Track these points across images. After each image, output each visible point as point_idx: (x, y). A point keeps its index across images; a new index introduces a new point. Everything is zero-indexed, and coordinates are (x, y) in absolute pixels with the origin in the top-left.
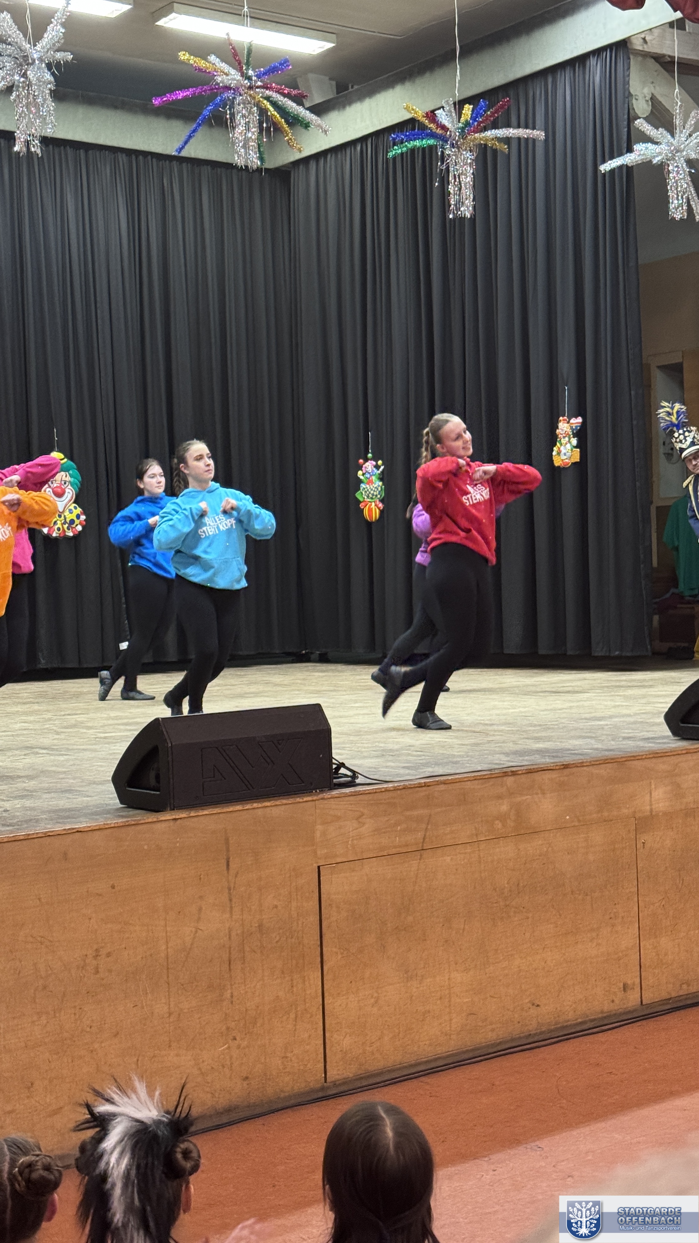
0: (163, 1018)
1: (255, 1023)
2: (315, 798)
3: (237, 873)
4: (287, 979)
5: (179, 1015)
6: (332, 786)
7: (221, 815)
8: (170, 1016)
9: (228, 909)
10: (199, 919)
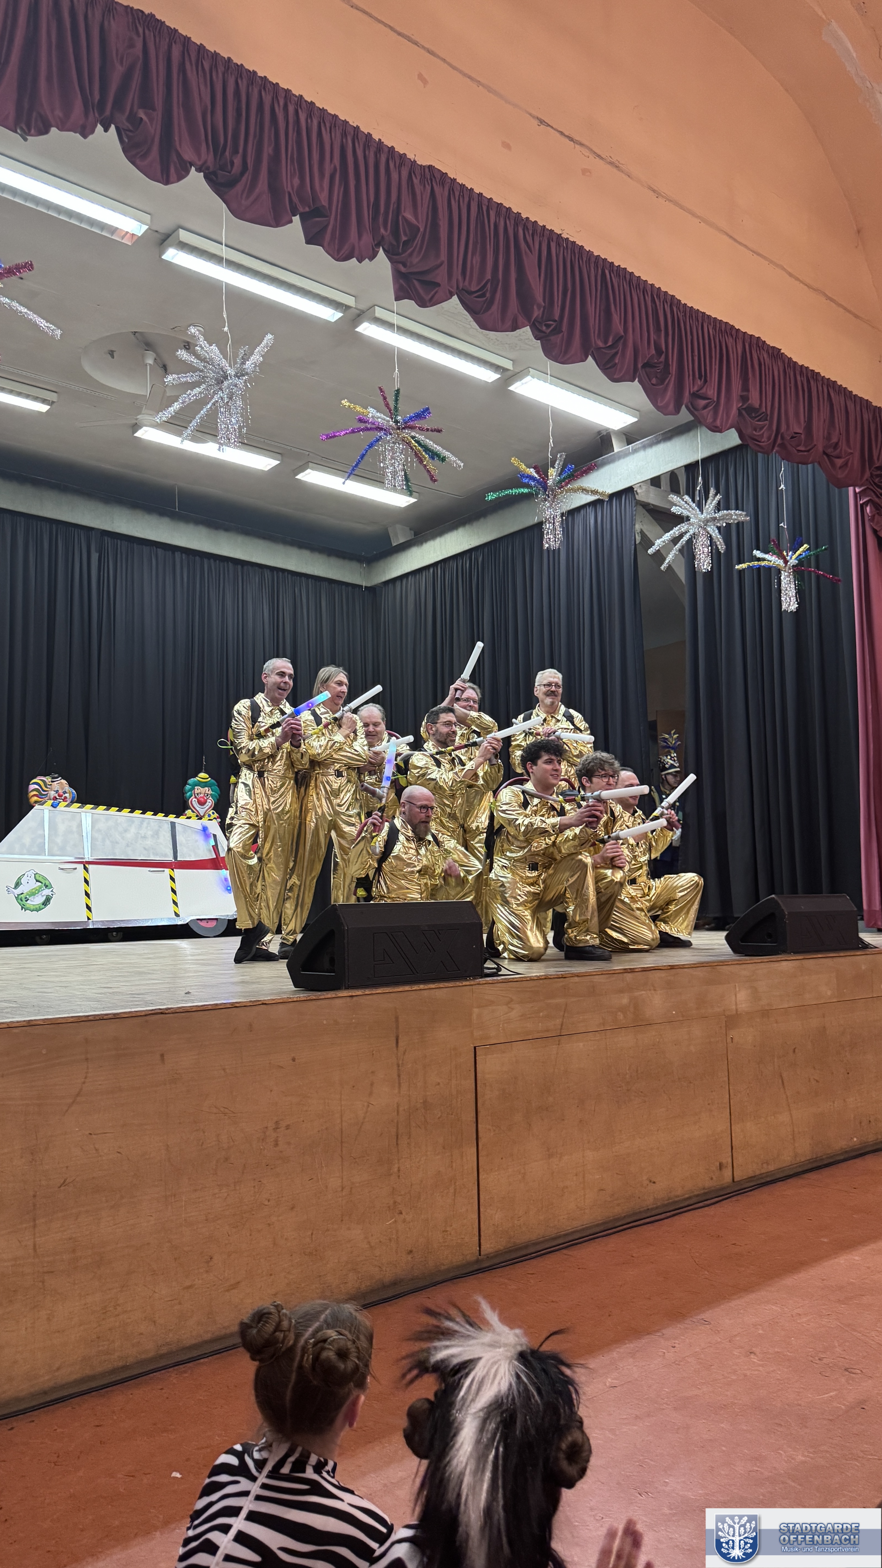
0: (336, 1191)
1: (419, 1198)
2: (472, 982)
3: (405, 1051)
4: (447, 1154)
6: (482, 975)
7: (392, 994)
8: (343, 1189)
9: (397, 1085)
10: (371, 1094)
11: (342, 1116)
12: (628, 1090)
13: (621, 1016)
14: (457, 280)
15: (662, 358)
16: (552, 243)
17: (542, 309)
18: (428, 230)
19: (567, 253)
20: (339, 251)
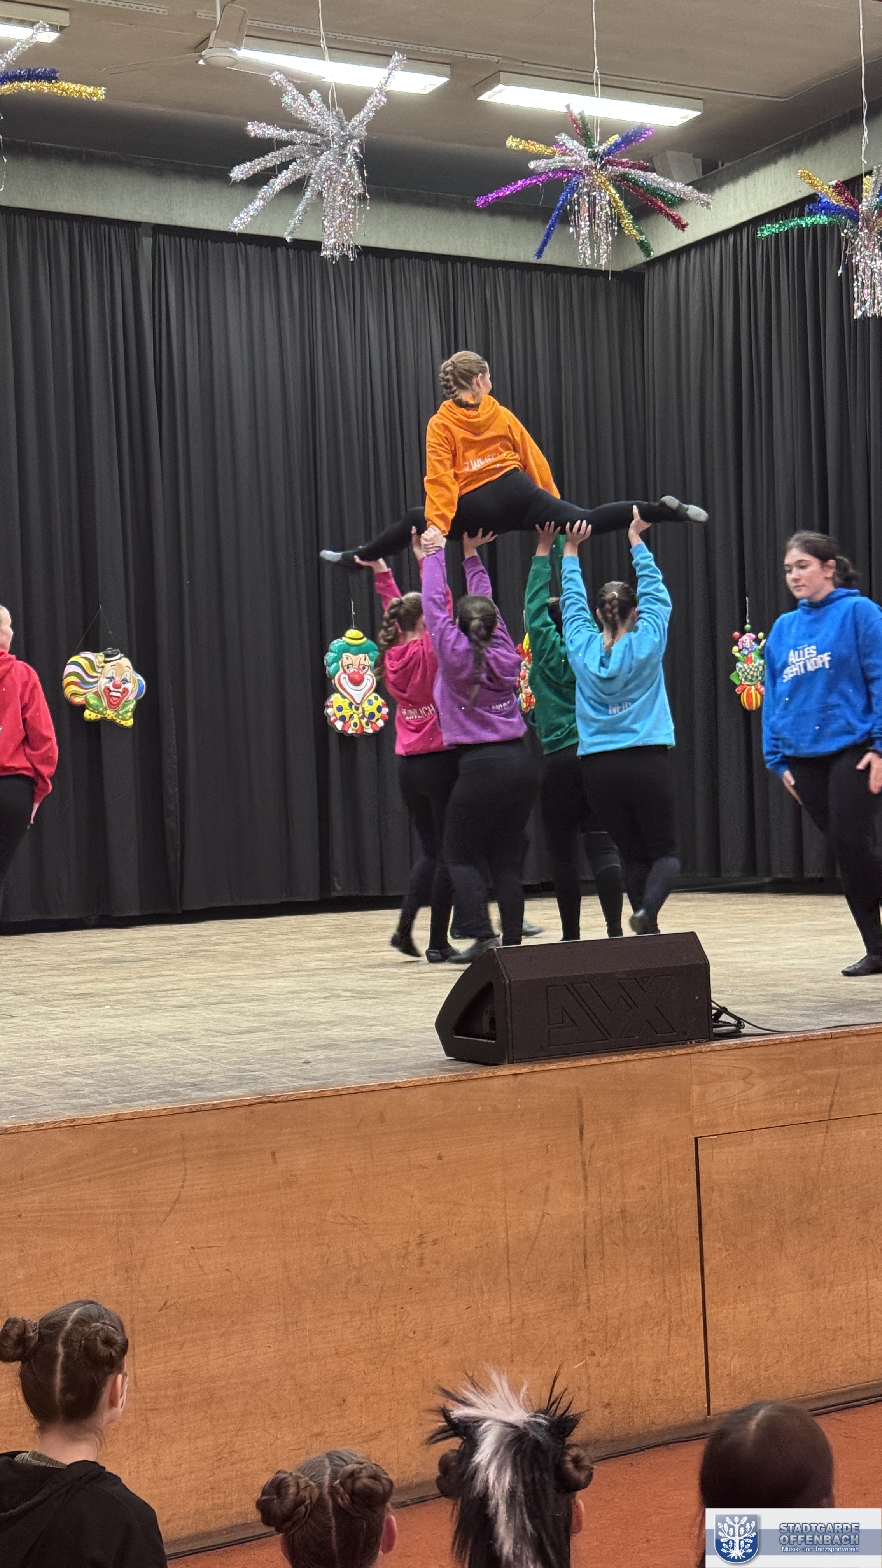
0: (503, 1324)
1: (619, 1335)
2: (690, 1051)
3: (593, 1145)
4: (657, 1281)
5: (523, 1320)
6: (712, 1036)
7: (572, 1070)
8: (511, 1322)
9: (583, 1189)
10: (546, 1201)
11: (507, 1229)
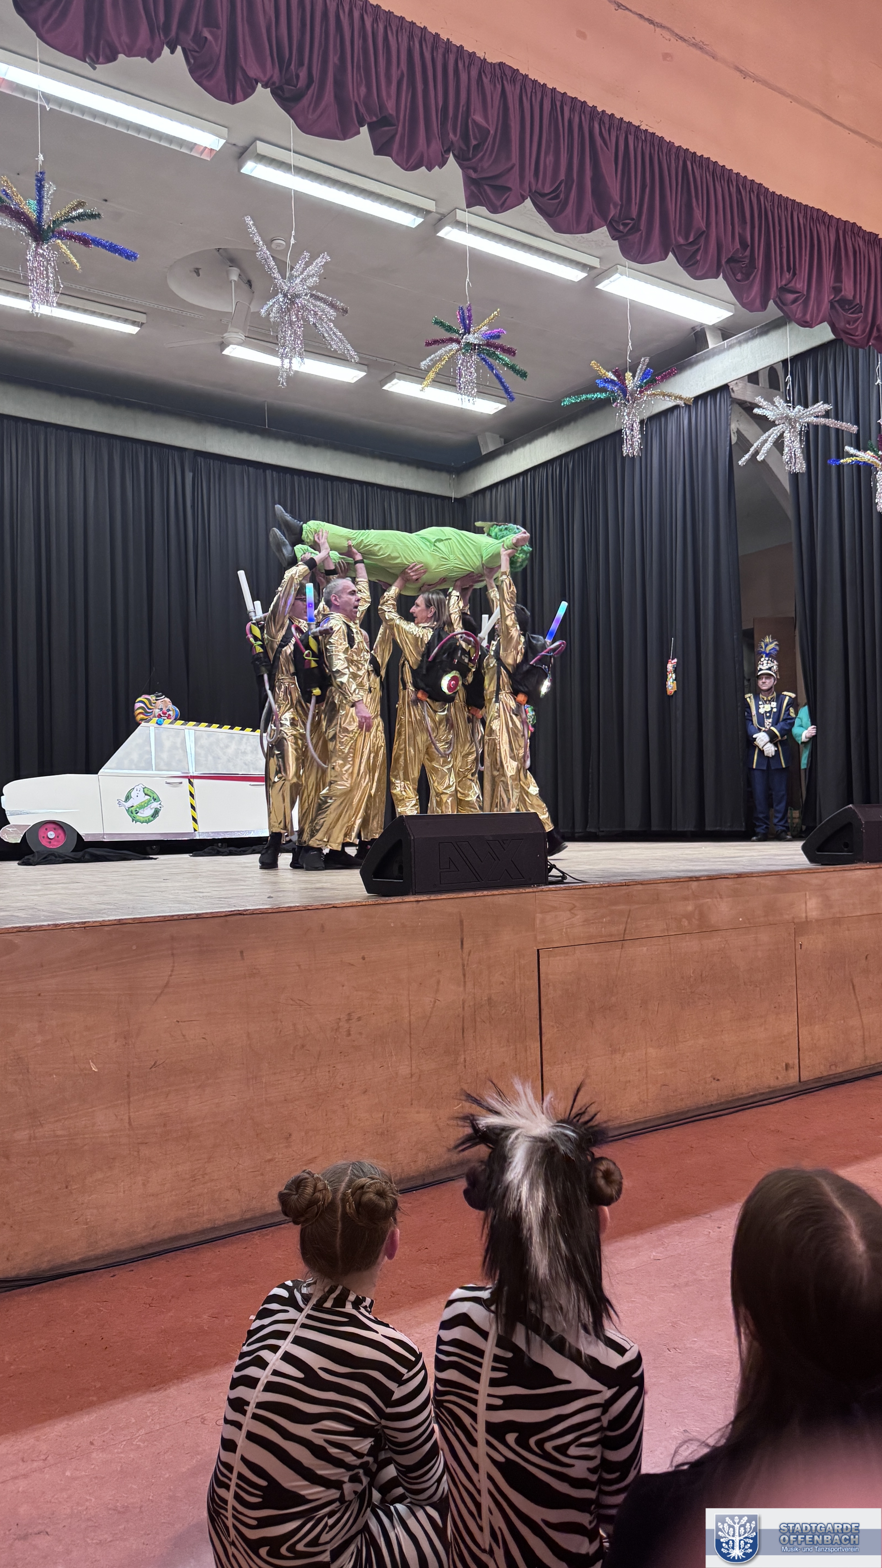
0: (406, 1078)
2: (535, 890)
3: (470, 952)
4: (512, 1047)
5: (420, 1076)
6: (547, 882)
8: (412, 1077)
9: (462, 983)
10: (437, 991)
11: (410, 1010)
12: (692, 992)
13: (685, 923)
14: (530, 183)
15: (748, 253)
16: (629, 136)
17: (619, 207)
18: (499, 131)
19: (646, 146)
20: (407, 161)
